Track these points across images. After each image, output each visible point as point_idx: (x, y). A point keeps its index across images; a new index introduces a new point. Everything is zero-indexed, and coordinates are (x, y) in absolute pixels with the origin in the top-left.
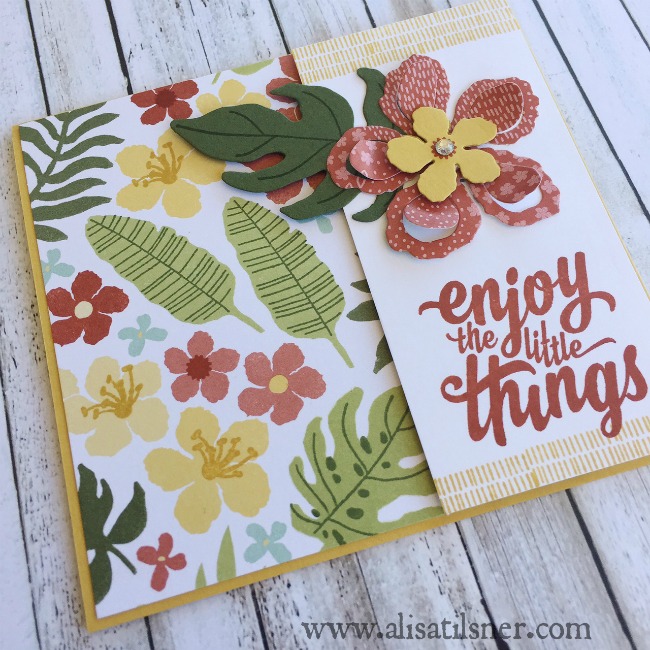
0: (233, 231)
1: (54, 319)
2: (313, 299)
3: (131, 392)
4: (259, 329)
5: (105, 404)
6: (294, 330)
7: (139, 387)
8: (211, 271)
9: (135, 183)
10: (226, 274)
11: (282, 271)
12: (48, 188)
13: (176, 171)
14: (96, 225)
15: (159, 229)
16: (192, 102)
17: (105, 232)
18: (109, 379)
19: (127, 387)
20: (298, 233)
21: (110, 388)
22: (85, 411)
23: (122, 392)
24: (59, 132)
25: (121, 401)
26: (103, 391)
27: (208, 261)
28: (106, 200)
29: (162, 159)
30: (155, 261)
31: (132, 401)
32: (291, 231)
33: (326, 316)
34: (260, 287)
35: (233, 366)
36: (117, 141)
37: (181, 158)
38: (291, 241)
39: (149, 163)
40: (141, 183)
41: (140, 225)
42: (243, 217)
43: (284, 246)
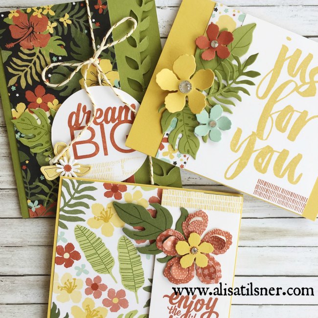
0: (120, 247)
1: (57, 255)
2: (135, 279)
3: (73, 286)
4: (116, 282)
5: (65, 287)
6: (126, 286)
7: (76, 286)
8: (109, 258)
9: (95, 218)
10: (112, 261)
11: (129, 266)
12: (66, 208)
13: (109, 218)
14: (78, 228)
15: (97, 237)
16: (123, 194)
17: (80, 232)
18: (68, 280)
19: (73, 285)
20: (139, 256)
21: (68, 283)
22: (59, 287)
23: (71, 285)
24: (76, 188)
25: (70, 288)
26: (65, 283)
27: (109, 254)
28: (84, 220)
29: (106, 212)
30: (92, 248)
31: (73, 289)
32: (137, 254)
33: (137, 286)
34: (121, 269)
35: (104, 290)
36: (94, 199)
37: (112, 214)
38: (136, 258)
39: (102, 212)
40: (97, 219)
41: (92, 234)
42: (124, 243)
43: (133, 258)
